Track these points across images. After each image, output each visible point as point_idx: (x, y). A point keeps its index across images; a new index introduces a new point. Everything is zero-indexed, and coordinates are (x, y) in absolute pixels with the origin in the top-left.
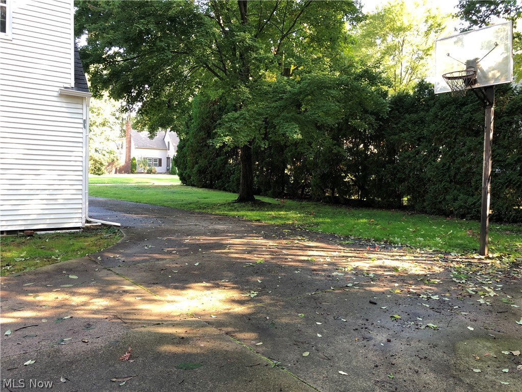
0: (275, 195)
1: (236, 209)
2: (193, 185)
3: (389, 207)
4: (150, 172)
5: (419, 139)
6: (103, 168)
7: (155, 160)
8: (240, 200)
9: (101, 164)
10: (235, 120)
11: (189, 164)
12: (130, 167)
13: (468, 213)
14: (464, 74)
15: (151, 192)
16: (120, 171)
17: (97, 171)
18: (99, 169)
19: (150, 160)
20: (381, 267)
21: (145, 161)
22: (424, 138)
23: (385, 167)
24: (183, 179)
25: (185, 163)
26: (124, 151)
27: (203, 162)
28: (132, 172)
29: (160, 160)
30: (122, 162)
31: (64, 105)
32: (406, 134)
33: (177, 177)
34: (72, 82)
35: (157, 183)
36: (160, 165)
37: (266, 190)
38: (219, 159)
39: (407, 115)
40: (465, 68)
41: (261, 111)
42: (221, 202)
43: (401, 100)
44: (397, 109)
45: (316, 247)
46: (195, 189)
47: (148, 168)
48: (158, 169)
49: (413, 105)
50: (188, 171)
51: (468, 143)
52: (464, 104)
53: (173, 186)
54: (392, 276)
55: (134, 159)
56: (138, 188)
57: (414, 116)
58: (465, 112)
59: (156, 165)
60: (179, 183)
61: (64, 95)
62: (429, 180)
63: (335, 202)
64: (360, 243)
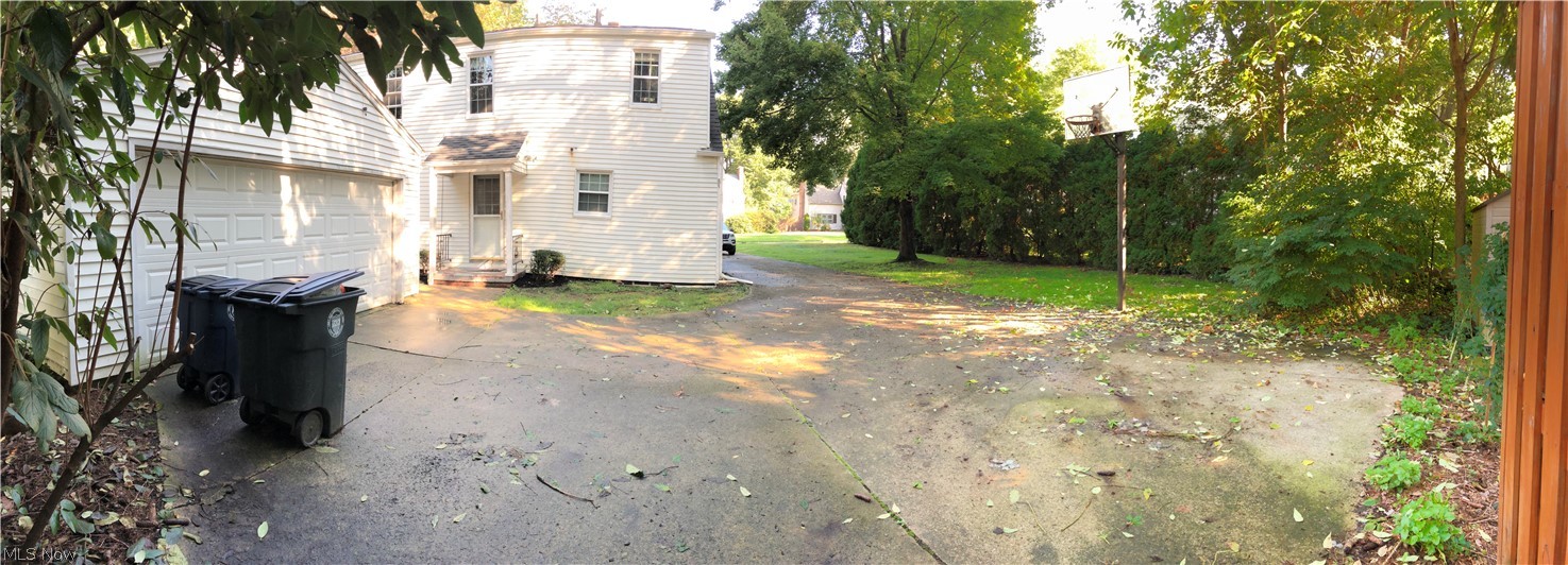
0: (949, 254)
1: (891, 270)
2: (860, 244)
3: (1068, 263)
4: (824, 229)
5: (1094, 191)
6: (774, 226)
7: (830, 216)
8: (900, 259)
9: (773, 222)
10: (883, 169)
11: (856, 220)
12: (804, 225)
13: (1140, 267)
14: (1091, 119)
15: (811, 250)
16: (792, 229)
17: (769, 229)
18: (771, 227)
19: (824, 216)
20: (1000, 329)
21: (819, 217)
22: (1098, 189)
23: (1061, 221)
24: (849, 236)
25: (851, 219)
26: (798, 207)
27: (869, 218)
28: (806, 230)
29: (835, 216)
30: (796, 219)
31: (701, 166)
32: (1081, 184)
33: (844, 234)
34: (708, 143)
35: (826, 241)
36: (835, 222)
37: (938, 248)
38: (887, 214)
39: (1083, 164)
40: (1091, 113)
41: (914, 160)
42: (879, 262)
43: (1076, 148)
44: (1074, 157)
45: (946, 310)
46: (861, 248)
47: (822, 225)
48: (832, 226)
49: (1089, 152)
50: (854, 228)
51: (1139, 195)
52: (1134, 154)
53: (839, 244)
54: (1003, 339)
55: (807, 215)
56: (802, 246)
57: (1089, 164)
58: (1137, 162)
59: (830, 221)
60: (845, 240)
61: (703, 157)
62: (1104, 234)
63: (1012, 260)
64: (1000, 305)
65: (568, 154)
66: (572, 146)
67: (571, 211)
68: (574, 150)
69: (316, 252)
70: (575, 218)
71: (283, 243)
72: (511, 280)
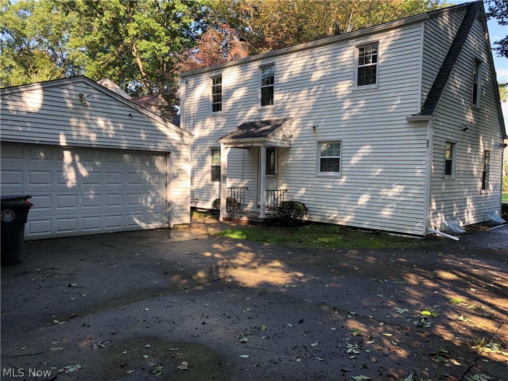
31: (412, 130)
34: (419, 110)
61: (412, 121)
65: (312, 131)
66: (315, 125)
67: (314, 172)
68: (316, 128)
69: (93, 192)
70: (317, 177)
71: (66, 186)
72: (262, 221)
